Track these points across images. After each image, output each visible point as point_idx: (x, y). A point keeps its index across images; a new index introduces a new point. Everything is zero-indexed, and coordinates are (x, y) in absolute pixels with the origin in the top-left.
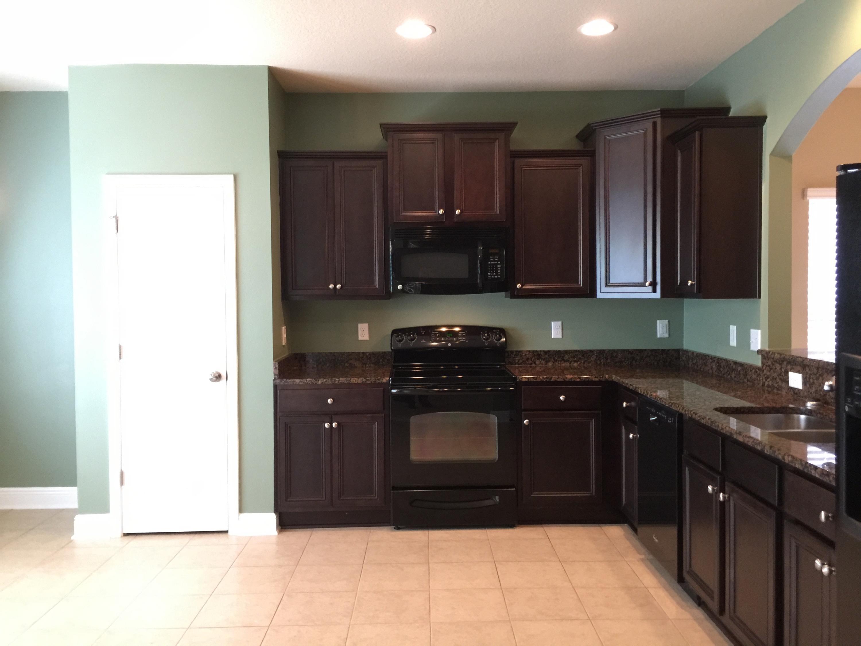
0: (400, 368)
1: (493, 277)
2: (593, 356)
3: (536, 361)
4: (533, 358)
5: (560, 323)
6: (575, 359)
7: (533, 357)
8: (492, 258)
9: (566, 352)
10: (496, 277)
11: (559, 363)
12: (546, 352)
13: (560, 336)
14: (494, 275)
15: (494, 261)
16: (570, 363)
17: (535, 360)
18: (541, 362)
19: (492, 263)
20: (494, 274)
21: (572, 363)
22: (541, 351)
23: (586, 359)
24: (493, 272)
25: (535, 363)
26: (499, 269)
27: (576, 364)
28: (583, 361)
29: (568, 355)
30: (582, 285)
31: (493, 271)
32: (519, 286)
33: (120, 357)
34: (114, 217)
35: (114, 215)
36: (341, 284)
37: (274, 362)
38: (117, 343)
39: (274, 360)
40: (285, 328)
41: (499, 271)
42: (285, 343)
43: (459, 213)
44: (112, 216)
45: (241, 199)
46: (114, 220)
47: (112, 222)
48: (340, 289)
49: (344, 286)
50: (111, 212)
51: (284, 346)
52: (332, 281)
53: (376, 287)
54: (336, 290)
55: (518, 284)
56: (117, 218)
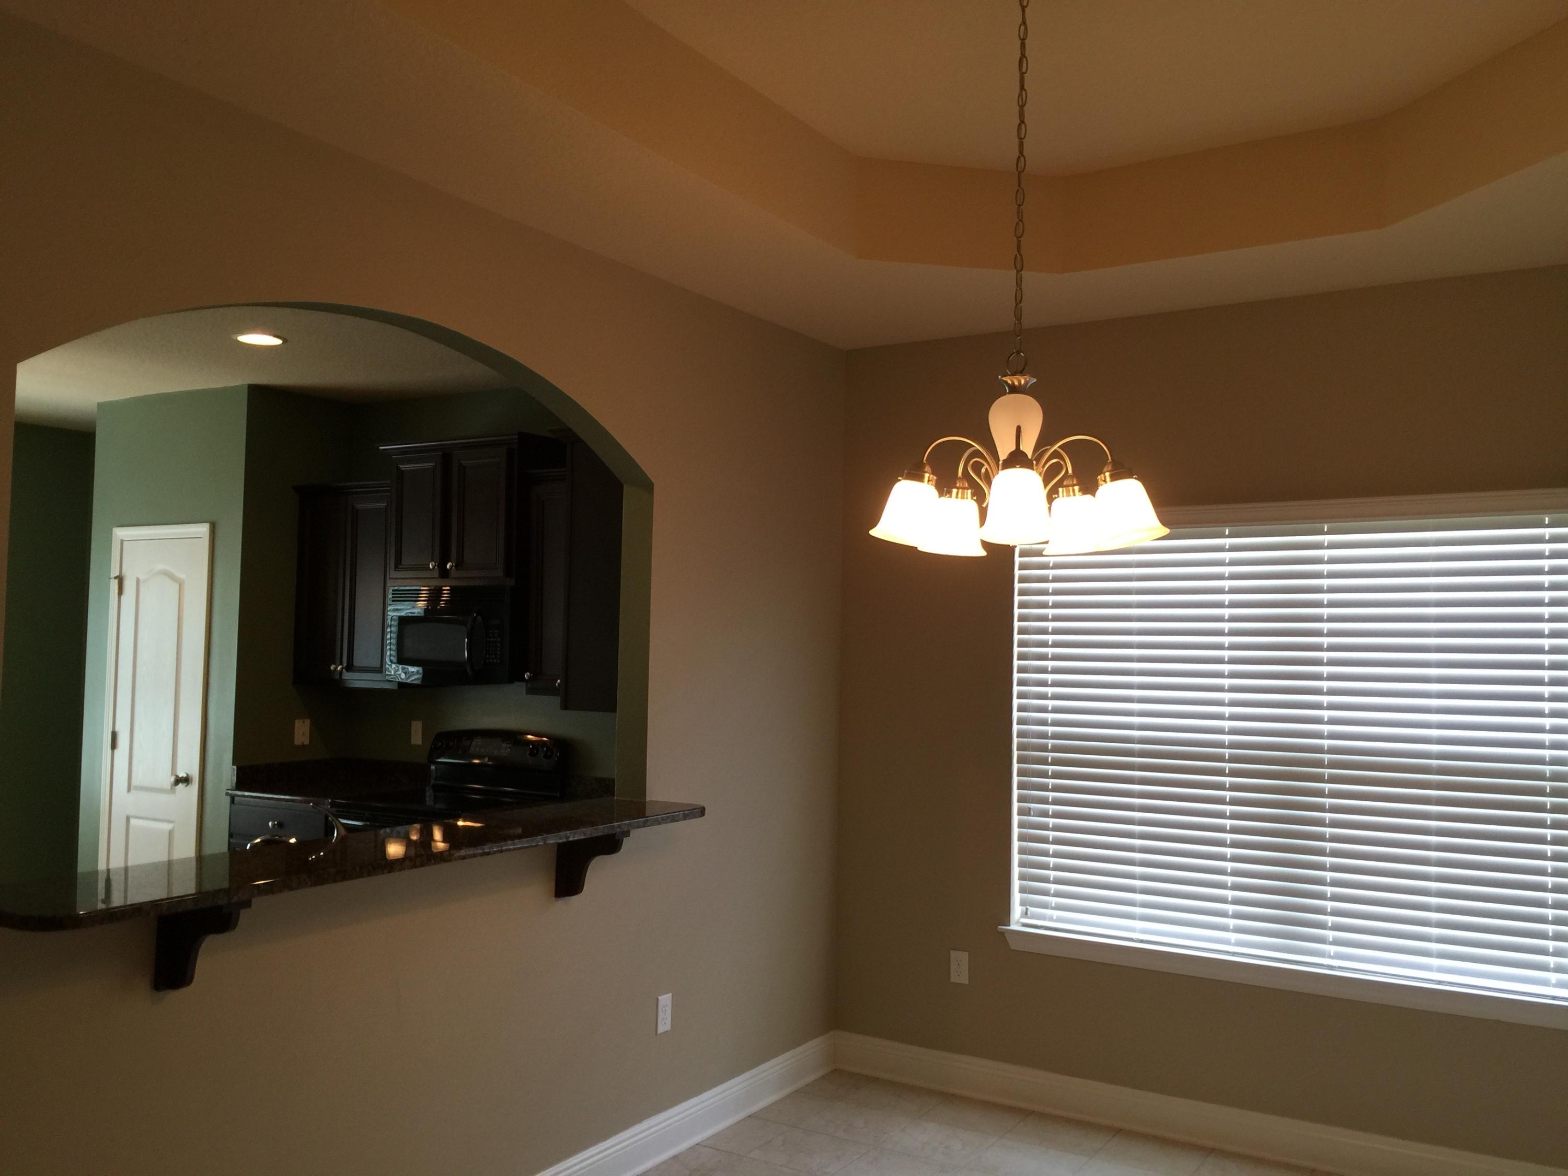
8: (491, 633)
10: (495, 661)
19: (492, 640)
20: (494, 656)
24: (492, 654)
31: (492, 652)
32: (528, 676)
33: (114, 746)
34: (115, 578)
35: (116, 575)
36: (345, 665)
37: (233, 767)
38: (110, 730)
39: (233, 764)
40: (308, 722)
41: (498, 652)
42: (307, 742)
43: (451, 567)
44: (114, 576)
45: (218, 553)
46: (116, 581)
47: (114, 585)
48: (345, 672)
49: (350, 667)
50: (115, 572)
51: (303, 746)
52: (338, 661)
53: (380, 669)
54: (341, 673)
55: (526, 672)
56: (120, 579)
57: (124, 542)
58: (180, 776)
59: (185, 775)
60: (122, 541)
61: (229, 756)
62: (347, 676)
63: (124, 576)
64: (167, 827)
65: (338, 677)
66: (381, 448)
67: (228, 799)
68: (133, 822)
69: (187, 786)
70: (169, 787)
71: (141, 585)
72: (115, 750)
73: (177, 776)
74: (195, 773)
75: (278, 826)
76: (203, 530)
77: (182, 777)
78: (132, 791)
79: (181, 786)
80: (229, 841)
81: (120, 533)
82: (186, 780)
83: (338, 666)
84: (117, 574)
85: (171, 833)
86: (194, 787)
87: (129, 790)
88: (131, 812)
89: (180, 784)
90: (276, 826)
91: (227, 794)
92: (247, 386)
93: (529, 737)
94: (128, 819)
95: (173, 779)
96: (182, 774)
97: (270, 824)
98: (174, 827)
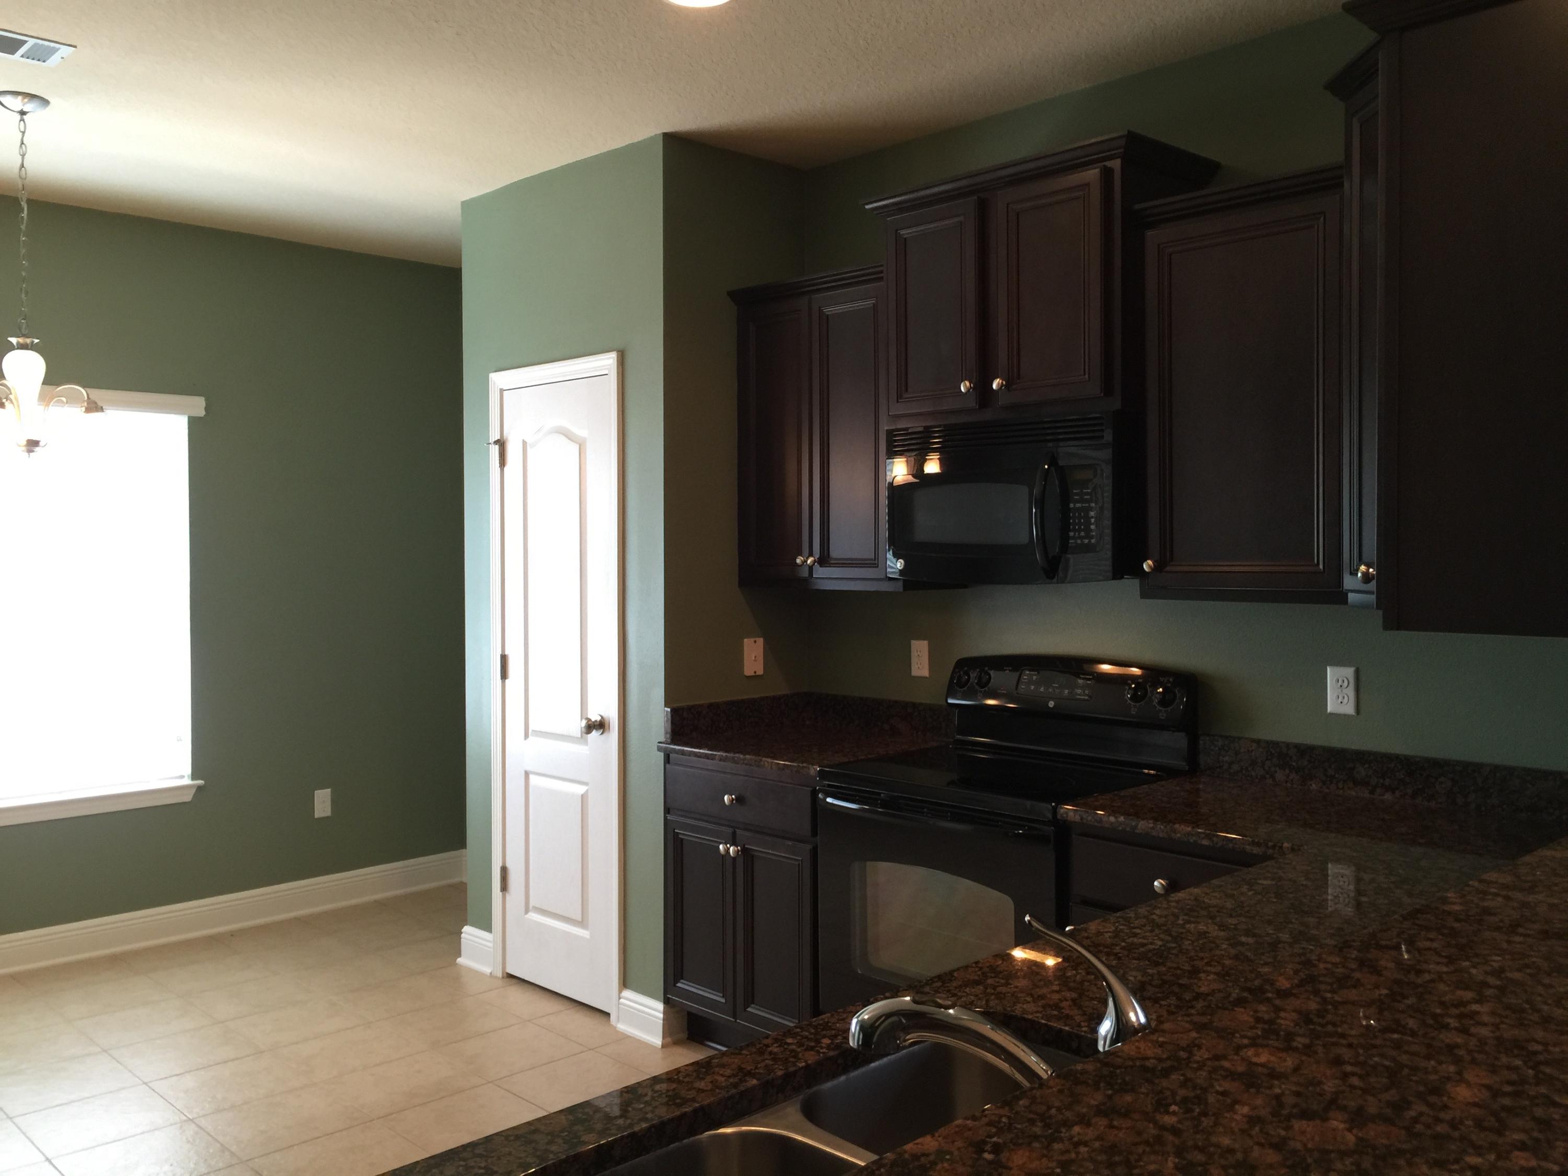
0: (970, 747)
1: (1079, 541)
2: (1442, 779)
3: (1276, 772)
4: (1268, 763)
5: (1349, 672)
6: (1387, 782)
7: (1267, 759)
8: (1077, 494)
9: (1361, 757)
10: (1086, 541)
11: (1340, 785)
12: (1304, 751)
13: (1348, 708)
14: (1082, 538)
15: (1082, 501)
16: (1372, 792)
17: (1273, 769)
18: (1288, 776)
19: (1078, 505)
20: (1082, 534)
21: (1378, 791)
22: (1288, 745)
23: (1420, 786)
24: (1079, 530)
25: (1272, 777)
26: (1093, 520)
27: (1388, 796)
28: (1409, 791)
29: (1367, 766)
30: (1321, 567)
31: (1080, 527)
32: (1149, 566)
33: (504, 675)
34: (496, 442)
35: (496, 439)
36: (817, 556)
37: (666, 709)
38: (499, 652)
39: (666, 706)
40: (760, 641)
41: (1093, 527)
42: (760, 672)
43: (1001, 386)
44: (493, 441)
45: (630, 392)
46: (497, 447)
47: (495, 450)
48: (818, 566)
49: (824, 560)
50: (495, 435)
51: (755, 677)
52: (806, 550)
53: (874, 562)
54: (811, 568)
55: (1145, 560)
56: (501, 444)
57: (505, 392)
58: (593, 720)
59: (599, 718)
60: (502, 391)
61: (659, 693)
62: (820, 572)
63: (507, 439)
64: (581, 789)
65: (805, 574)
66: (867, 207)
67: (661, 755)
68: (532, 777)
69: (602, 734)
70: (579, 736)
71: (529, 450)
72: (507, 681)
73: (589, 720)
74: (612, 714)
75: (736, 801)
76: (607, 362)
77: (596, 721)
78: (530, 737)
79: (595, 734)
80: (665, 819)
81: (499, 380)
82: (600, 726)
83: (807, 558)
84: (498, 437)
85: (584, 797)
86: (613, 735)
87: (526, 736)
88: (529, 768)
89: (594, 732)
90: (734, 802)
91: (659, 749)
92: (662, 135)
93: (1106, 668)
94: (527, 774)
95: (584, 723)
96: (595, 717)
97: (726, 797)
98: (587, 790)
